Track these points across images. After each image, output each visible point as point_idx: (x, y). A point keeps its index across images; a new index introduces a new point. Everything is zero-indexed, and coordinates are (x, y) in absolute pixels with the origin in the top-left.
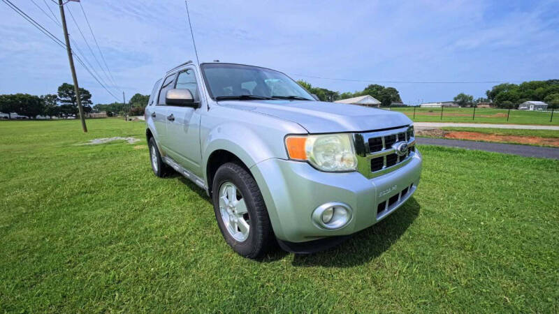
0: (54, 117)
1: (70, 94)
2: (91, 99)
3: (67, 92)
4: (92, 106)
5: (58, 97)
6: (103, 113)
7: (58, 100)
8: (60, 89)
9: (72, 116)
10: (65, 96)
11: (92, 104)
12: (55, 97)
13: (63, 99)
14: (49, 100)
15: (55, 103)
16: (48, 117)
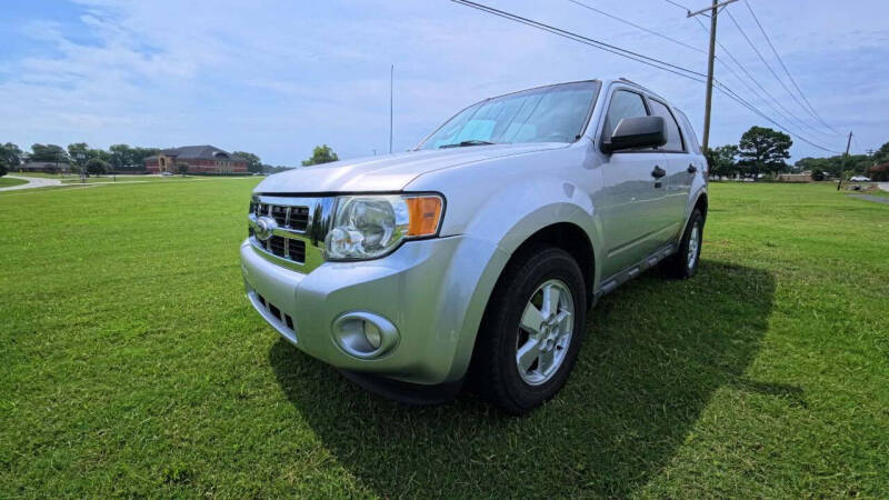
0: (725, 178)
1: (757, 144)
2: (791, 150)
3: (754, 140)
4: (787, 161)
5: (739, 149)
6: (807, 174)
7: (738, 152)
8: (746, 136)
9: (750, 177)
10: (750, 147)
11: (788, 157)
12: (735, 148)
13: (744, 151)
14: (726, 155)
15: (732, 158)
16: (717, 178)
